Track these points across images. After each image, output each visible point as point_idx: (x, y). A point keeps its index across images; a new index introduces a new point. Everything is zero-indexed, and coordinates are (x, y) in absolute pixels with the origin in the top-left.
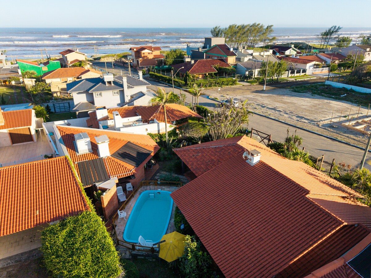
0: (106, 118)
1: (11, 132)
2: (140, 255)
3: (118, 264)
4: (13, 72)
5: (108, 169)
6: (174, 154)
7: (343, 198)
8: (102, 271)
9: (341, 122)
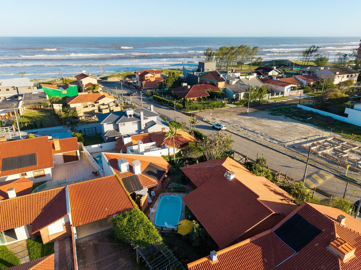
0: (131, 144)
1: (64, 155)
2: (166, 233)
3: (158, 235)
4: (42, 97)
5: (141, 182)
6: (180, 170)
7: (282, 200)
8: (151, 238)
9: (301, 143)
